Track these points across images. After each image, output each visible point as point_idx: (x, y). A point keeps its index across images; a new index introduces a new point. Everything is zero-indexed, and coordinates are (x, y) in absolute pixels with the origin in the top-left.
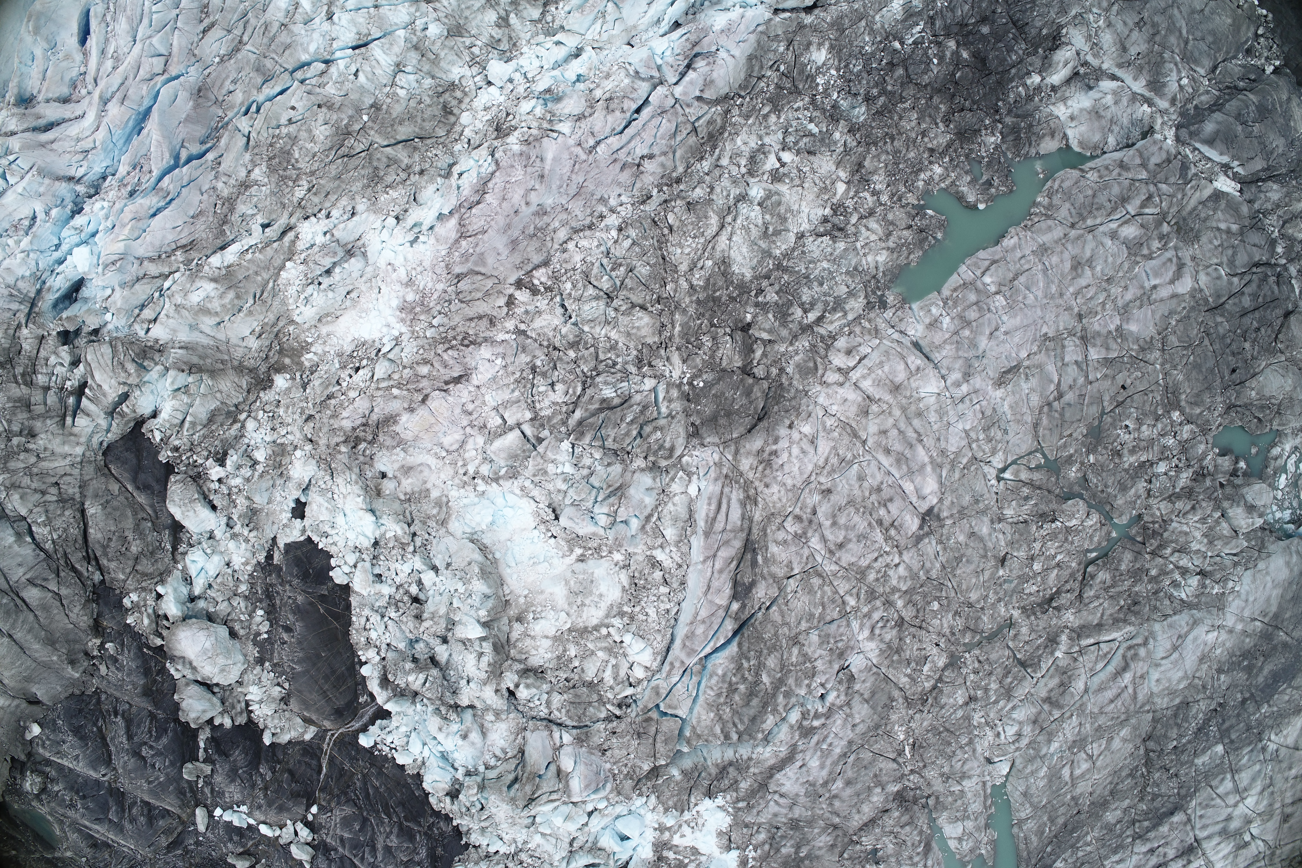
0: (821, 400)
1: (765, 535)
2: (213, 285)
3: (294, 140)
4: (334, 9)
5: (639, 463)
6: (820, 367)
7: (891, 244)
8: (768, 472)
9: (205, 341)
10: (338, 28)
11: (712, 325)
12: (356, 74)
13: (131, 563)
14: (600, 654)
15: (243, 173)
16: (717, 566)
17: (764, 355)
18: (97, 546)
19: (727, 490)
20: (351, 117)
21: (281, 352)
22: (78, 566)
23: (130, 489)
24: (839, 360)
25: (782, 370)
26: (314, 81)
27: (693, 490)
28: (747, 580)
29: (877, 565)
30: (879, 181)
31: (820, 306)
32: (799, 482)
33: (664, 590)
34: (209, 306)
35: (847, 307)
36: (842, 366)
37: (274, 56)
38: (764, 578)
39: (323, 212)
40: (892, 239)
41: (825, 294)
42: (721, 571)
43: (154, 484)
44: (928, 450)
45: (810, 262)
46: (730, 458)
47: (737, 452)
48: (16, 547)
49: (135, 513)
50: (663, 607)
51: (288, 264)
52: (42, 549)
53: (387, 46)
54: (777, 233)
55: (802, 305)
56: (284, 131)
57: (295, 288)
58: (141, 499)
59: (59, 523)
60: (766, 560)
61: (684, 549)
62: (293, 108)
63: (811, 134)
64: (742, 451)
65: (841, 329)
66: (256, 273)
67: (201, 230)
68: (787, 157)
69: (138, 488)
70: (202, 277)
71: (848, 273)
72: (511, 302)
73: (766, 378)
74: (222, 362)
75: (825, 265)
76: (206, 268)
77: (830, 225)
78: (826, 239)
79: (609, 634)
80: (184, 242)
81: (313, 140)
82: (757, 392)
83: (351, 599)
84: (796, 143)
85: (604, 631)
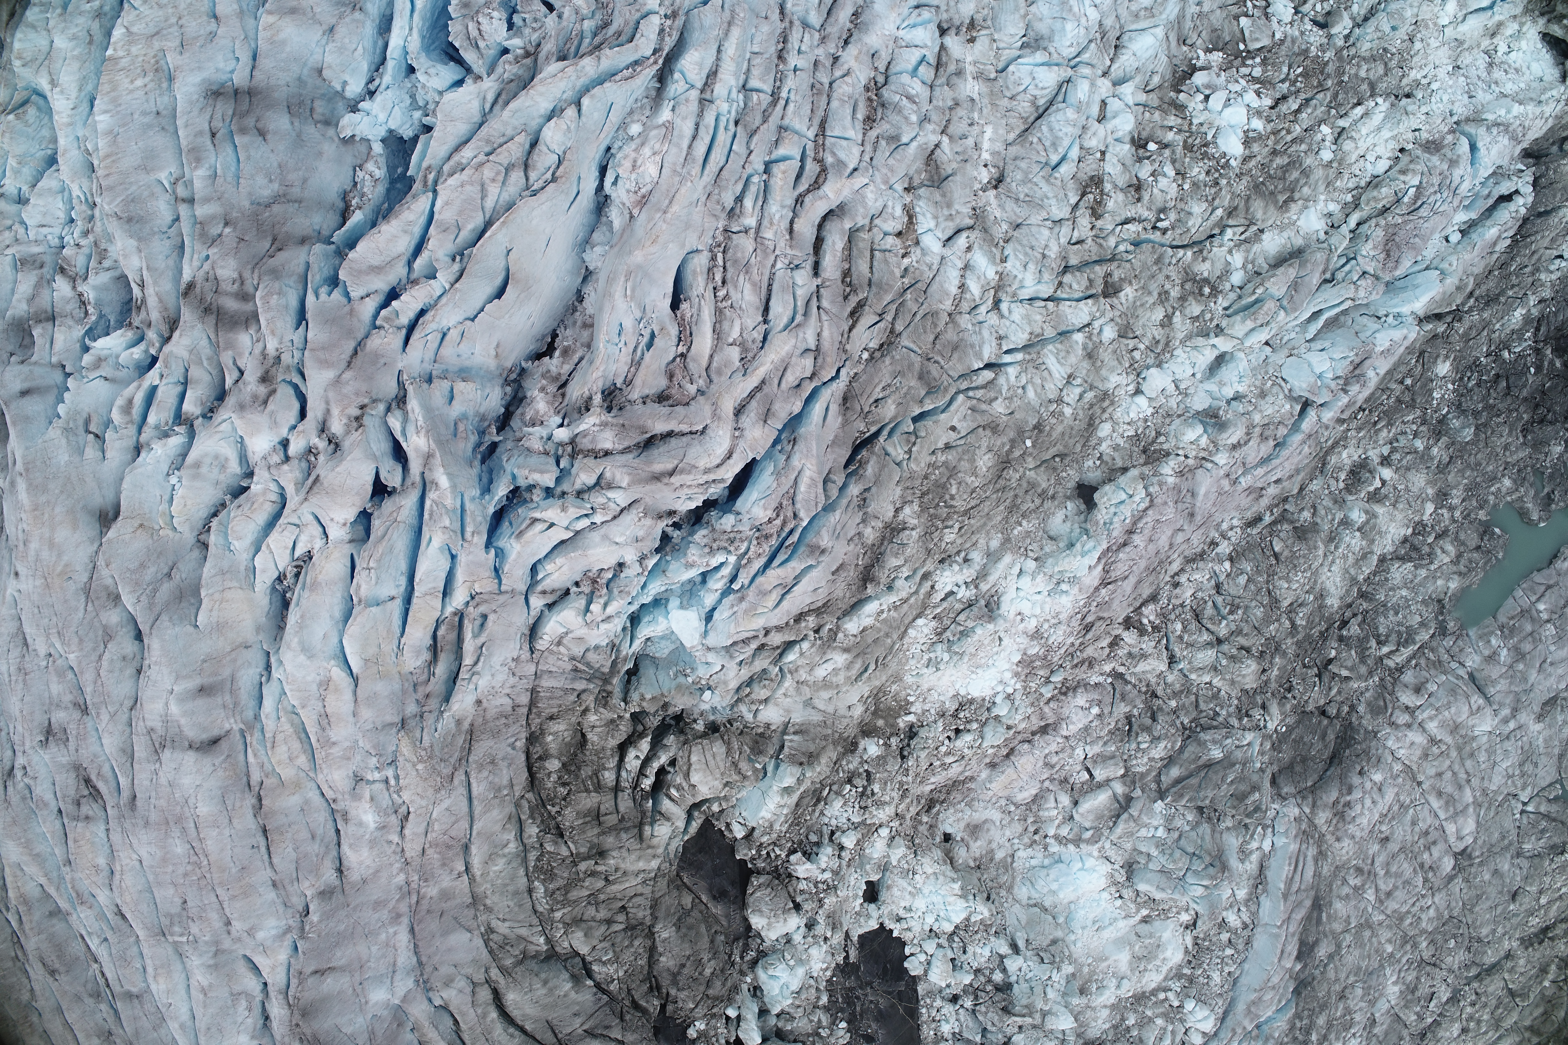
0: (1390, 743)
1: (1331, 890)
2: (846, 656)
3: (952, 471)
4: (1004, 297)
5: (1229, 823)
6: (1390, 706)
7: (1462, 568)
8: (1340, 825)
9: (816, 718)
10: (1008, 323)
11: (1304, 666)
12: (1023, 388)
13: (702, 988)
14: (1159, 1022)
15: (891, 514)
16: (1292, 929)
17: (1339, 692)
18: (665, 974)
19: (1304, 846)
20: (1013, 441)
21: (875, 713)
22: (643, 1003)
23: (704, 898)
24: (1407, 698)
25: (1353, 708)
26: (979, 394)
27: (1267, 846)
28: (1311, 940)
29: (1413, 910)
30: (1456, 497)
31: (1394, 637)
32: (1365, 834)
33: (1229, 952)
34: (834, 680)
35: (1417, 638)
36: (1411, 705)
37: (939, 359)
38: (1326, 936)
39: (963, 554)
40: (1463, 562)
41: (1399, 624)
42: (1293, 935)
43: (729, 888)
44: (1473, 790)
45: (1391, 589)
46: (1307, 810)
47: (1314, 806)
48: (573, 994)
49: (709, 928)
50: (1227, 969)
51: (920, 622)
52: (604, 991)
53: (1062, 354)
54: (1364, 557)
55: (1377, 637)
56: (941, 458)
57: (919, 647)
58: (717, 909)
59: (627, 956)
60: (1329, 916)
61: (1253, 908)
62: (953, 428)
63: (1416, 452)
64: (1319, 803)
65: (1409, 660)
66: (887, 635)
67: (840, 590)
68: (1387, 473)
69: (714, 898)
70: (835, 648)
71: (1423, 602)
72: (1115, 642)
73: (1337, 716)
74: (825, 737)
75: (1404, 592)
76: (840, 635)
77: (1408, 545)
78: (1410, 565)
79: (1166, 999)
80: (820, 604)
81: (974, 474)
82: (1331, 736)
83: (919, 988)
84: (1399, 461)
85: (1162, 996)
